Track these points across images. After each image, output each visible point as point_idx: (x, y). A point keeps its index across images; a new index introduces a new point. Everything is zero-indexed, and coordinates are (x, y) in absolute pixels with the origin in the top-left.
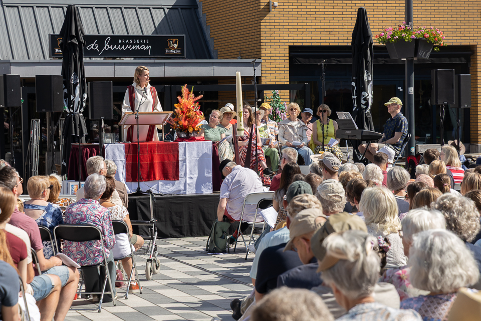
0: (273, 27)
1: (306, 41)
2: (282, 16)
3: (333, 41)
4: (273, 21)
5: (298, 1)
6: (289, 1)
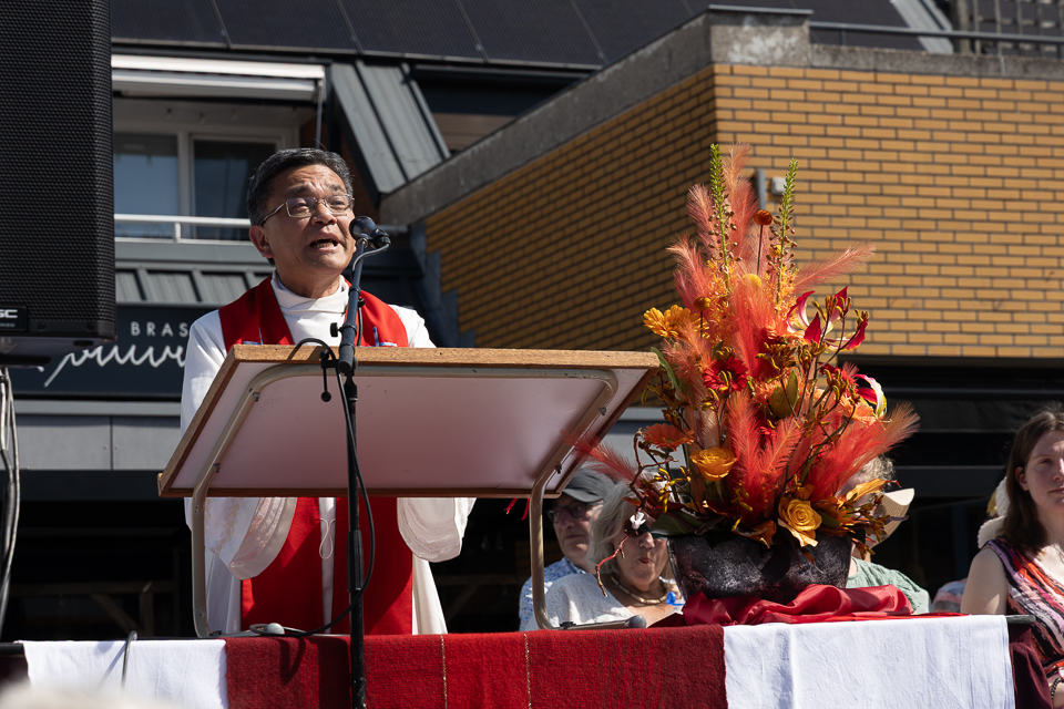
1: (902, 338)
5: (869, 178)
6: (834, 176)
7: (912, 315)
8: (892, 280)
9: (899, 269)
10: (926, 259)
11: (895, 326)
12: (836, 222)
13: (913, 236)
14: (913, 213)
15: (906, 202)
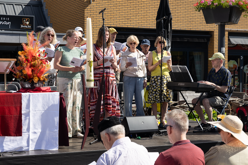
0: (92, 14)
1: (113, 24)
2: (98, 6)
3: (130, 25)
4: (93, 10)
7: (114, 20)
9: (113, 13)
10: (117, 11)
13: (115, 8)
14: (116, 4)
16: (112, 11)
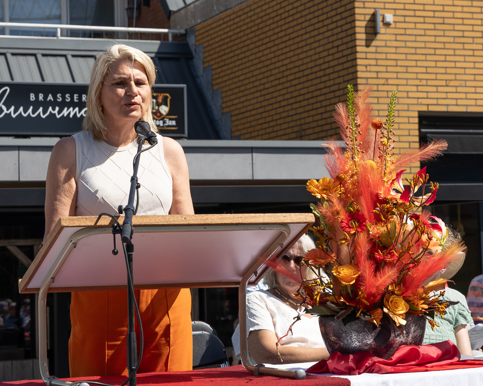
0: (384, 69)
1: (454, 102)
2: (403, 44)
4: (383, 56)
5: (437, 14)
6: (418, 13)
7: (459, 89)
8: (449, 71)
9: (452, 65)
10: (468, 59)
11: (450, 96)
12: (419, 38)
13: (461, 46)
14: (460, 34)
15: (457, 27)
16: (448, 58)
